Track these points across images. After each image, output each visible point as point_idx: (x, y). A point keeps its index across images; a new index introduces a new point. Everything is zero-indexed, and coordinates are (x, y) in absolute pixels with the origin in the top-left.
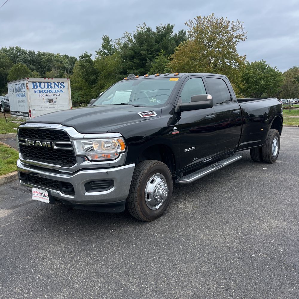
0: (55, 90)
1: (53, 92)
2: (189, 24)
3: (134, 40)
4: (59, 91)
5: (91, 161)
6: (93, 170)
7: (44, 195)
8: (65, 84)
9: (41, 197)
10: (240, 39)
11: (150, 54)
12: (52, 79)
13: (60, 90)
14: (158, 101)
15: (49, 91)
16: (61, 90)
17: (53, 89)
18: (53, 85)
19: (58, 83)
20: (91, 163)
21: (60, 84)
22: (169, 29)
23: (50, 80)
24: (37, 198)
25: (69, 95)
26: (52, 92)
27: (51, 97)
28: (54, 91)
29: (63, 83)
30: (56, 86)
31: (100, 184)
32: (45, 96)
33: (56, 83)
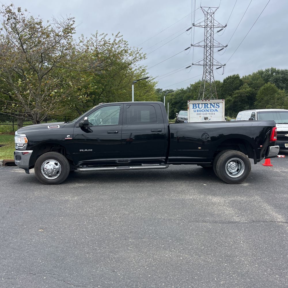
0: (211, 110)
1: (209, 111)
4: (214, 111)
12: (209, 101)
15: (205, 110)
16: (216, 110)
17: (209, 109)
21: (215, 104)
23: (207, 102)
25: (223, 113)
26: (208, 111)
27: (207, 115)
28: (210, 110)
29: (219, 104)
30: (212, 107)
32: (202, 115)
33: (212, 104)
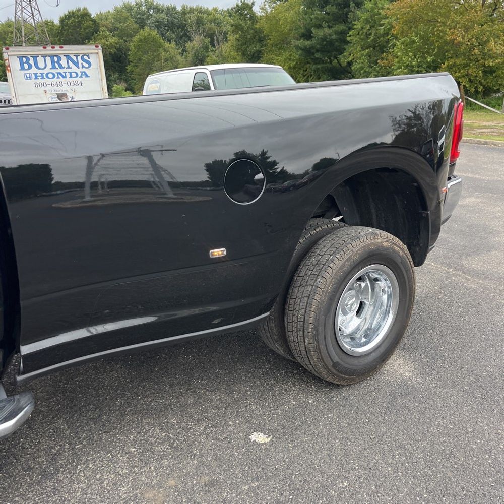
0: (70, 73)
1: (66, 77)
4: (79, 75)
8: (92, 59)
12: (61, 47)
13: (82, 72)
15: (56, 74)
16: (85, 72)
17: (65, 70)
18: (64, 62)
19: (77, 56)
21: (79, 58)
23: (57, 50)
25: (102, 82)
26: (63, 77)
27: (62, 88)
28: (68, 75)
29: (88, 56)
30: (71, 64)
32: (49, 87)
33: (72, 56)
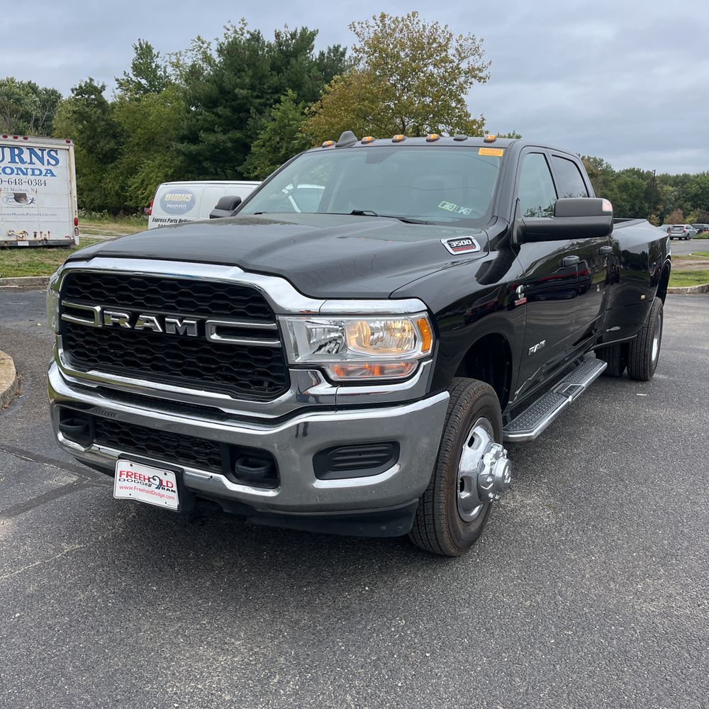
0: (33, 170)
1: (27, 174)
2: (358, 29)
3: (217, 60)
4: (44, 173)
5: (335, 384)
6: (339, 412)
7: (157, 482)
8: (61, 156)
9: (147, 488)
10: (475, 77)
11: (258, 97)
12: (26, 139)
13: (47, 170)
14: (464, 211)
15: (15, 170)
16: (50, 170)
17: (26, 166)
18: (26, 156)
19: (42, 150)
20: (335, 388)
21: (45, 153)
22: (306, 39)
23: (20, 141)
24: (129, 491)
25: (71, 184)
26: (24, 174)
27: (21, 187)
28: (30, 172)
29: (56, 152)
30: (34, 159)
31: (360, 453)
32: (5, 184)
33: (36, 150)
